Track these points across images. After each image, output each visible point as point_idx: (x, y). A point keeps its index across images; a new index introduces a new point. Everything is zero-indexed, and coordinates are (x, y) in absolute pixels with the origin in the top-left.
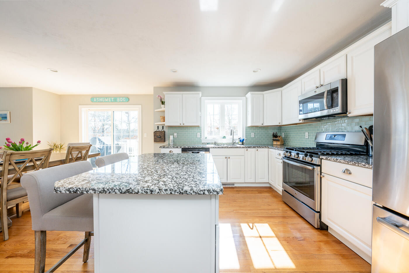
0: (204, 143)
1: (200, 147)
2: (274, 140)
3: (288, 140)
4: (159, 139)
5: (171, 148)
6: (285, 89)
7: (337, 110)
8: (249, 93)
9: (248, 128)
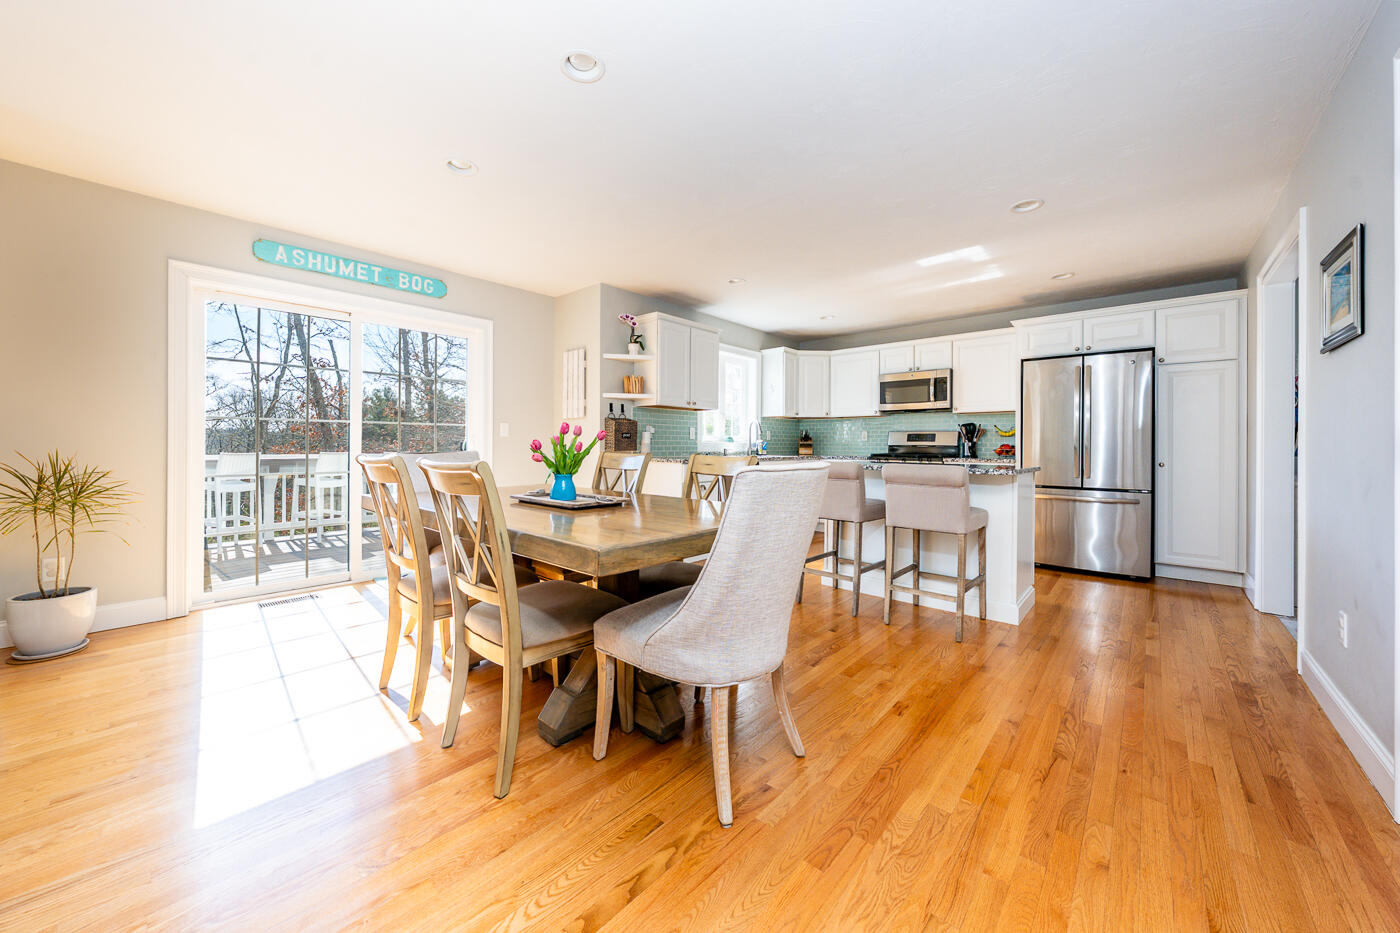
2: (802, 446)
3: (820, 444)
4: (624, 443)
6: (837, 355)
7: (945, 404)
8: (782, 349)
9: (763, 419)
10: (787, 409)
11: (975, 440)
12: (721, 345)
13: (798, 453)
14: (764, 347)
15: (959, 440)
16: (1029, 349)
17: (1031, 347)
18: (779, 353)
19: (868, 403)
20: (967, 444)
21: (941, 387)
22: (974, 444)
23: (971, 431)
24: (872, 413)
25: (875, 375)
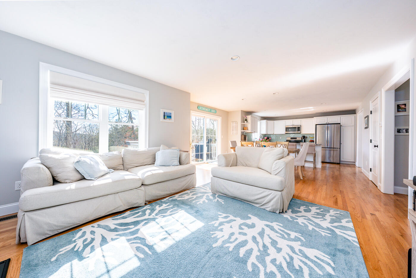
6: (276, 122)
7: (300, 132)
9: (261, 134)
10: (266, 133)
14: (261, 120)
17: (318, 122)
18: (265, 121)
20: (303, 140)
21: (299, 129)
22: (305, 140)
23: (304, 137)
24: (284, 133)
25: (285, 126)
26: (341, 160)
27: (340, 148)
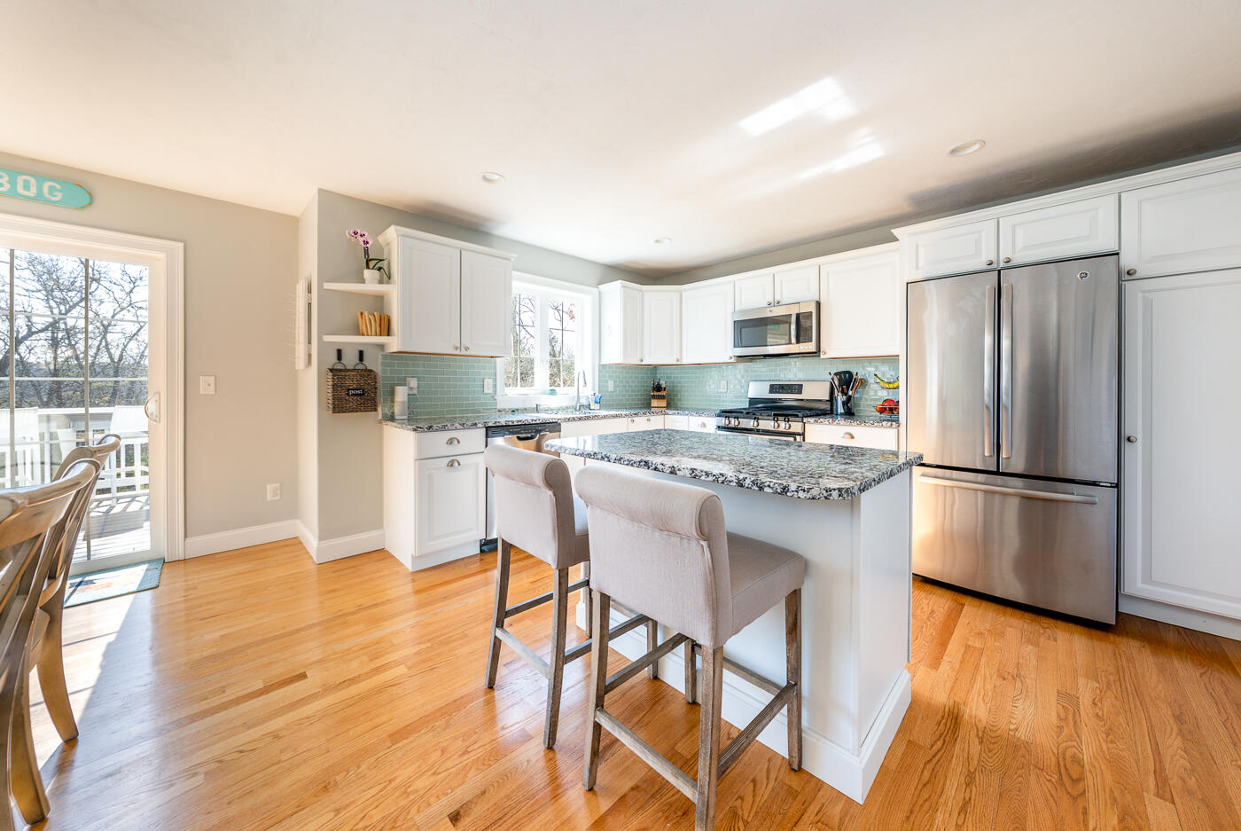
0: (505, 410)
1: (538, 422)
2: (654, 397)
3: (677, 395)
4: (353, 402)
5: (456, 429)
6: (690, 290)
7: (811, 347)
8: (619, 283)
9: (603, 367)
11: (850, 393)
12: (514, 273)
13: (649, 406)
14: (601, 282)
15: (832, 393)
16: (917, 268)
17: (920, 266)
18: (616, 288)
19: (720, 346)
20: (840, 398)
21: (805, 326)
22: (849, 398)
23: (846, 381)
24: (727, 360)
25: (730, 309)
26: (1128, 589)
27: (1117, 486)
